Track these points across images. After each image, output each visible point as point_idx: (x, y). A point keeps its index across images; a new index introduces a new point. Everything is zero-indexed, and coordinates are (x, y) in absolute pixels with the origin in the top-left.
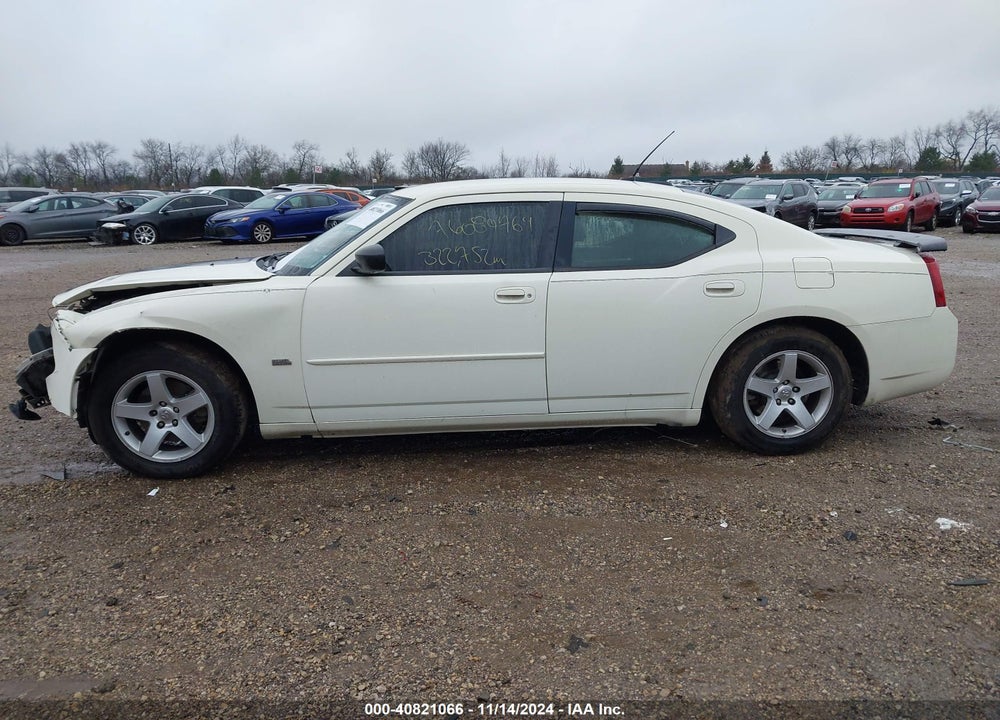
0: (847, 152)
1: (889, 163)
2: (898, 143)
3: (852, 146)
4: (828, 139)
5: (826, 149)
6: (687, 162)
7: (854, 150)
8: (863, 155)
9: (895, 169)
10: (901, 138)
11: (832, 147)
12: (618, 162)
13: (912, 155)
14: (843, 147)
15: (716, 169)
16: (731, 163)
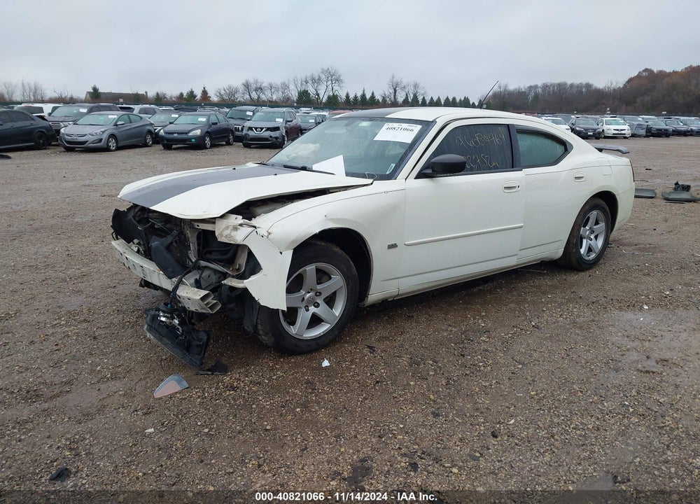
0: (256, 90)
1: (282, 99)
2: (286, 87)
3: (259, 86)
4: (244, 81)
5: (243, 87)
6: (146, 92)
7: (260, 89)
8: (266, 93)
9: (286, 103)
10: (287, 83)
11: (247, 86)
12: (95, 90)
13: (294, 95)
14: (254, 87)
15: (171, 98)
16: (182, 95)
